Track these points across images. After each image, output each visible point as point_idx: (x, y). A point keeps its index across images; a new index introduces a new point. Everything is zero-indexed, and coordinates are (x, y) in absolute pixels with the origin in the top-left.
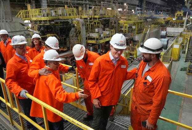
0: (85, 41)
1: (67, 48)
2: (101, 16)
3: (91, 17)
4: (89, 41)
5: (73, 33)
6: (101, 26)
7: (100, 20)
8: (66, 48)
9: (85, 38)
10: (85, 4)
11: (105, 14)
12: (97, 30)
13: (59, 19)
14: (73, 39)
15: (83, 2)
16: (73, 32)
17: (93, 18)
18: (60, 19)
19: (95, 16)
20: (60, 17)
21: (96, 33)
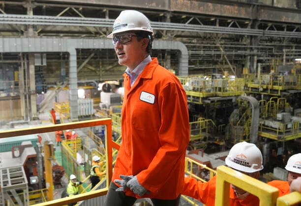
0: (257, 133)
1: (225, 141)
2: (287, 87)
3: (267, 87)
4: (263, 133)
5: (235, 117)
6: (289, 107)
7: (284, 93)
8: (223, 141)
9: (257, 129)
10: (250, 55)
11: (295, 84)
12: (279, 116)
13: (216, 96)
14: (236, 128)
15: (247, 52)
16: (236, 115)
17: (271, 90)
18: (218, 96)
19: (274, 86)
20: (219, 93)
21: (279, 121)
